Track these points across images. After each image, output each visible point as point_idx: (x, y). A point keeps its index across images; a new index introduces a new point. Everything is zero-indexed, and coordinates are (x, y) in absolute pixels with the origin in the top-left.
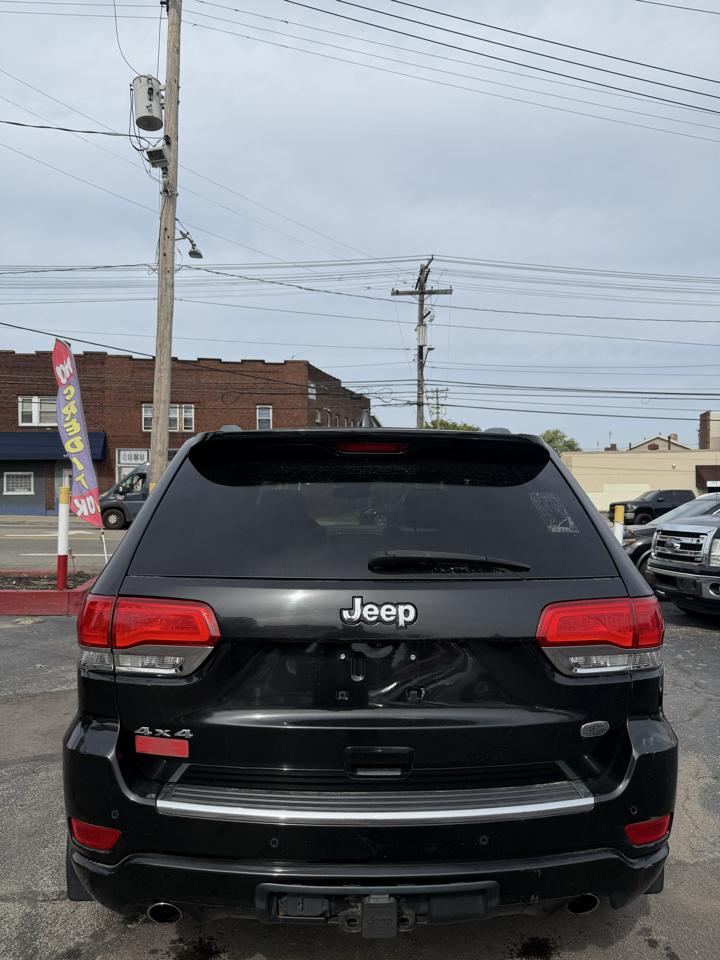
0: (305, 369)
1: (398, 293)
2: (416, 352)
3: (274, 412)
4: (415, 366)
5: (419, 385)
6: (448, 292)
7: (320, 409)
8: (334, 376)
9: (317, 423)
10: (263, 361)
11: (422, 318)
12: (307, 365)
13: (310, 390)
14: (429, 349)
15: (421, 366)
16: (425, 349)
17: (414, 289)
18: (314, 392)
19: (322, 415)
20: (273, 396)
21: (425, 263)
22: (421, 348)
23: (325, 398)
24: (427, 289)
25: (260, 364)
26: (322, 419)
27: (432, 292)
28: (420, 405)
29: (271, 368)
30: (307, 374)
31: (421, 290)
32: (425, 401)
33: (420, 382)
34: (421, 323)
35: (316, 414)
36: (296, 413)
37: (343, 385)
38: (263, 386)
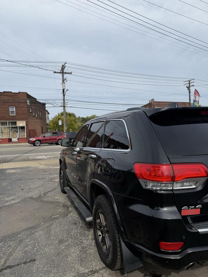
0: (26, 95)
1: (56, 72)
2: (62, 91)
3: (15, 109)
4: (62, 95)
5: (64, 101)
6: (71, 73)
7: (31, 108)
8: (34, 97)
9: (31, 112)
10: (11, 92)
11: (63, 80)
12: (26, 93)
13: (28, 102)
14: (67, 90)
15: (64, 95)
16: (65, 90)
17: (60, 72)
18: (29, 102)
19: (32, 110)
20: (15, 103)
21: (64, 64)
22: (63, 90)
23: (32, 104)
24: (64, 72)
25: (10, 93)
26: (32, 111)
27: (66, 73)
28: (64, 107)
29: (14, 94)
30: (26, 97)
31: (62, 72)
32: (66, 106)
33: (64, 100)
34: (63, 82)
35: (30, 109)
36: (23, 109)
37: (37, 100)
38: (11, 100)
